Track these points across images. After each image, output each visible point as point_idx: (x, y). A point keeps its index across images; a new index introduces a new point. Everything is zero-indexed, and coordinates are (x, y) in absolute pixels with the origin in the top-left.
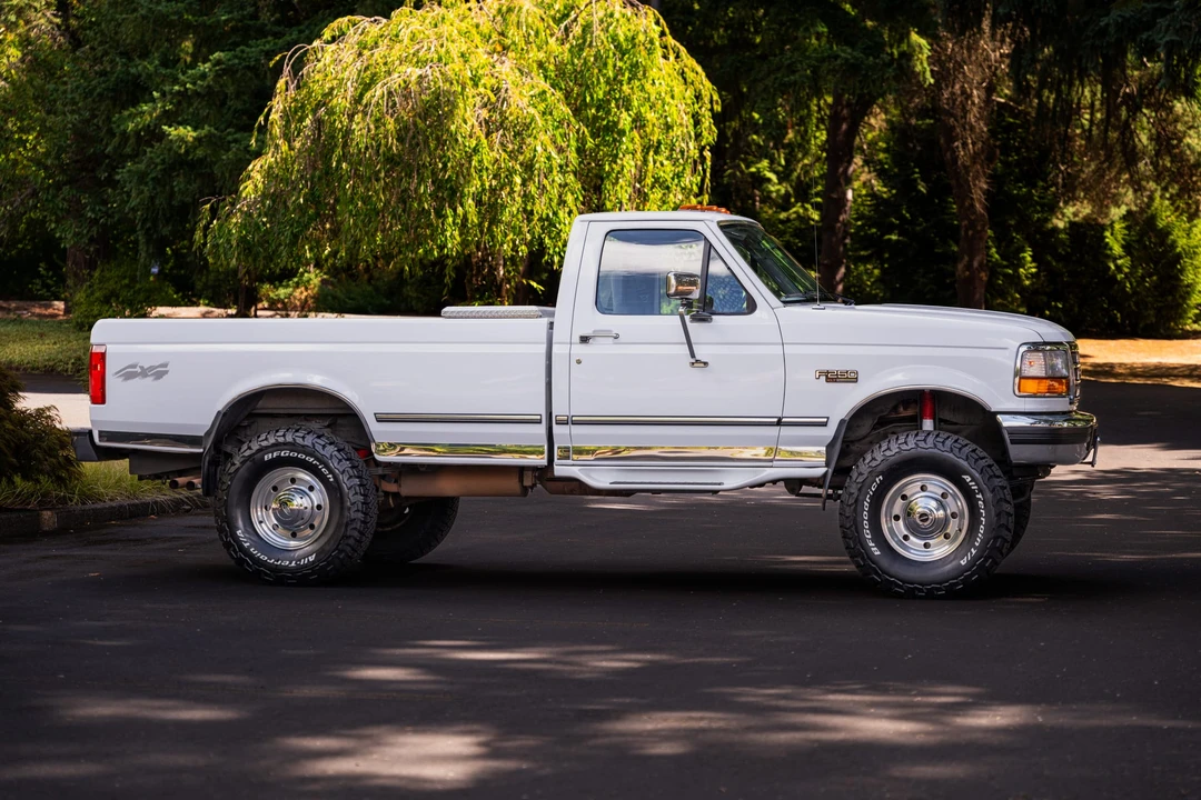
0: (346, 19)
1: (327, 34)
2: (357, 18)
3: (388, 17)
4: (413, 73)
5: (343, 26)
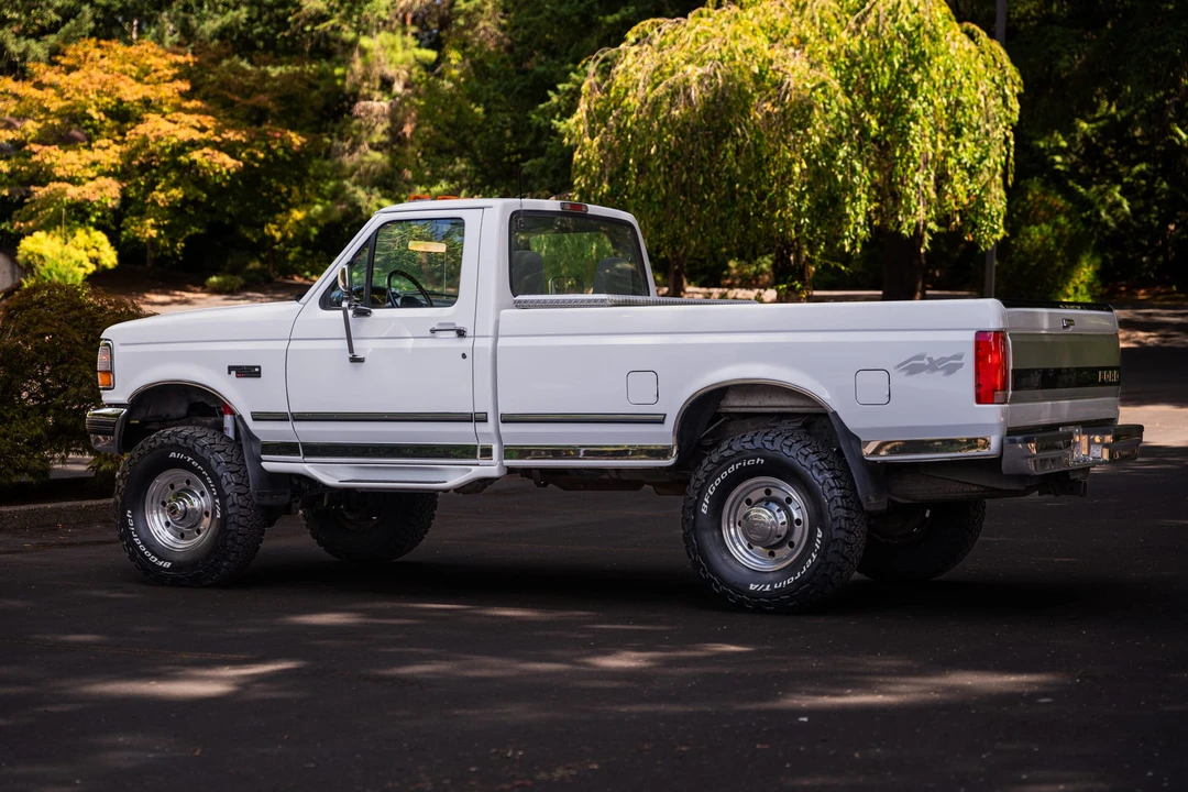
0: (649, 22)
1: (631, 37)
2: (660, 20)
3: (686, 17)
4: (694, 72)
5: (647, 28)
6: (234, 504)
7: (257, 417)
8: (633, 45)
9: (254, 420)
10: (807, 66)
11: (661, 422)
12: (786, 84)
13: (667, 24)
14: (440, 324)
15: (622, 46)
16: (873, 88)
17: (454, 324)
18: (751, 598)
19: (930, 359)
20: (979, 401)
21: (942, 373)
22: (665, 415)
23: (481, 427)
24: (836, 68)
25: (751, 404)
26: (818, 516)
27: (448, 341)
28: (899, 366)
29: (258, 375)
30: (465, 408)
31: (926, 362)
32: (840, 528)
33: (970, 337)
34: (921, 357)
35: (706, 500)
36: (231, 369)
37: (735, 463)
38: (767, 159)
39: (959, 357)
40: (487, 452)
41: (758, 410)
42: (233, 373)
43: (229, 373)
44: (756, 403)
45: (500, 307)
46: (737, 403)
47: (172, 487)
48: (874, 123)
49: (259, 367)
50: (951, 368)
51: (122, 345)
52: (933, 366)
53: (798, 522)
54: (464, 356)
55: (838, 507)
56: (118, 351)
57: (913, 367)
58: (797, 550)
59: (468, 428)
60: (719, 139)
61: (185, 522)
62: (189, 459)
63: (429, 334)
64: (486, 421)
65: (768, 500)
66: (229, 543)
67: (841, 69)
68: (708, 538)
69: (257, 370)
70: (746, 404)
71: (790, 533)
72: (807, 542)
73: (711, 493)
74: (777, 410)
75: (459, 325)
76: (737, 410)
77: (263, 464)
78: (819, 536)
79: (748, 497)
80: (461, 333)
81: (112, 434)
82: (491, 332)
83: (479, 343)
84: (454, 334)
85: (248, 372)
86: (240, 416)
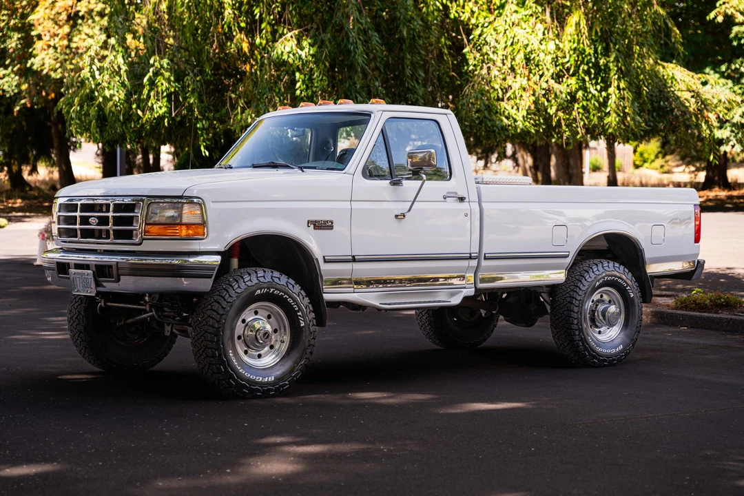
7: (328, 260)
9: (326, 261)
11: (566, 257)
14: (448, 193)
17: (456, 193)
19: (680, 220)
20: (696, 241)
21: (684, 227)
22: (570, 252)
23: (473, 263)
27: (452, 204)
28: (670, 222)
29: (331, 228)
30: (464, 250)
31: (678, 221)
33: (692, 207)
34: (676, 219)
39: (690, 218)
40: (470, 280)
42: (312, 226)
50: (687, 225)
51: (213, 202)
52: (681, 223)
54: (466, 215)
57: (674, 223)
59: (465, 263)
63: (443, 200)
64: (477, 259)
75: (461, 194)
77: (324, 295)
80: (462, 199)
81: (209, 277)
82: (477, 198)
83: (472, 206)
84: (456, 200)
86: (317, 259)
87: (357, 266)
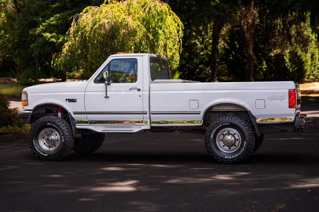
0: (89, 7)
1: (84, 11)
2: (91, 7)
3: (99, 6)
4: (106, 21)
5: (88, 9)
6: (68, 138)
7: (75, 113)
8: (84, 13)
9: (74, 114)
10: (132, 20)
11: (199, 114)
12: (129, 25)
13: (93, 8)
14: (132, 87)
15: (81, 13)
16: (150, 27)
17: (137, 87)
18: (225, 160)
20: (290, 107)
21: (280, 100)
22: (200, 112)
23: (145, 115)
24: (139, 21)
25: (220, 109)
26: (243, 138)
27: (135, 92)
28: (268, 99)
29: (75, 101)
30: (140, 110)
31: (275, 97)
32: (251, 141)
33: (287, 91)
35: (212, 134)
36: (67, 100)
37: (221, 124)
38: (125, 45)
39: (285, 96)
40: (146, 123)
41: (222, 110)
42: (68, 101)
43: (66, 101)
44: (222, 109)
45: (150, 83)
46: (216, 109)
47: (46, 133)
48: (151, 36)
49: (76, 99)
50: (282, 100)
51: (30, 93)
52: (277, 99)
53: (237, 140)
54: (140, 96)
55: (250, 136)
56: (29, 95)
57: (271, 99)
58: (237, 147)
59: (141, 116)
60: (113, 39)
61: (51, 143)
62: (54, 125)
63: (129, 90)
64: (147, 114)
65: (229, 134)
66: (66, 148)
67: (141, 22)
68: (212, 144)
69: (75, 100)
70: (219, 109)
71: (235, 142)
72: (241, 145)
73: (214, 132)
74: (227, 110)
75: (138, 88)
76: (216, 110)
77: (76, 126)
78: (245, 143)
79: (223, 133)
80: (139, 90)
81: (27, 118)
82: (148, 89)
83: (144, 92)
84: (137, 90)
85: (73, 101)
86: (70, 113)
87: (88, 116)
